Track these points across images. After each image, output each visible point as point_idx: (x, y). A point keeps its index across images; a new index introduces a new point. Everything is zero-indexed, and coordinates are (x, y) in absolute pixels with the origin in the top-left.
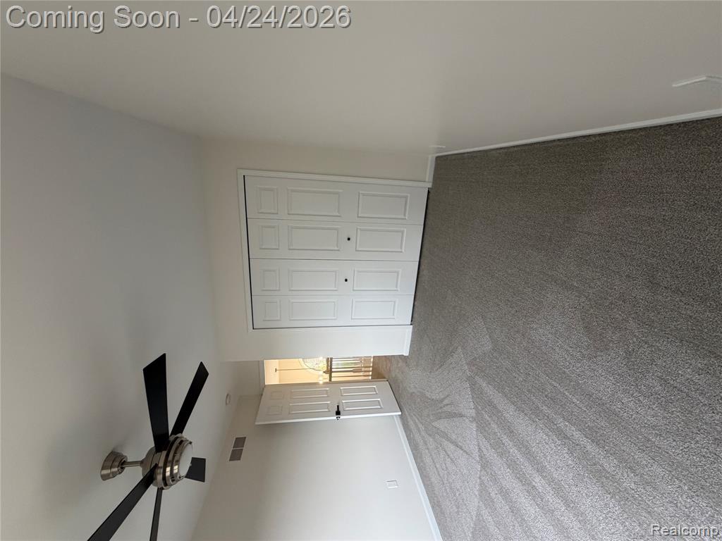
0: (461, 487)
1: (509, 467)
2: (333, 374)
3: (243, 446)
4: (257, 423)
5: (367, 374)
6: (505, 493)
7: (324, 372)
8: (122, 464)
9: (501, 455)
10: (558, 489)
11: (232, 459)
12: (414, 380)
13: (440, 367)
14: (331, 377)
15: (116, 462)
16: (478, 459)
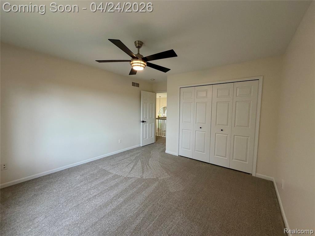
0: (118, 168)
1: (126, 189)
2: (158, 120)
3: (136, 86)
4: (142, 91)
5: (157, 134)
6: (117, 185)
7: (159, 116)
8: (139, 47)
9: (129, 186)
10: (119, 207)
11: (133, 83)
12: (156, 154)
13: (161, 166)
14: (157, 119)
15: (139, 45)
16: (128, 176)
